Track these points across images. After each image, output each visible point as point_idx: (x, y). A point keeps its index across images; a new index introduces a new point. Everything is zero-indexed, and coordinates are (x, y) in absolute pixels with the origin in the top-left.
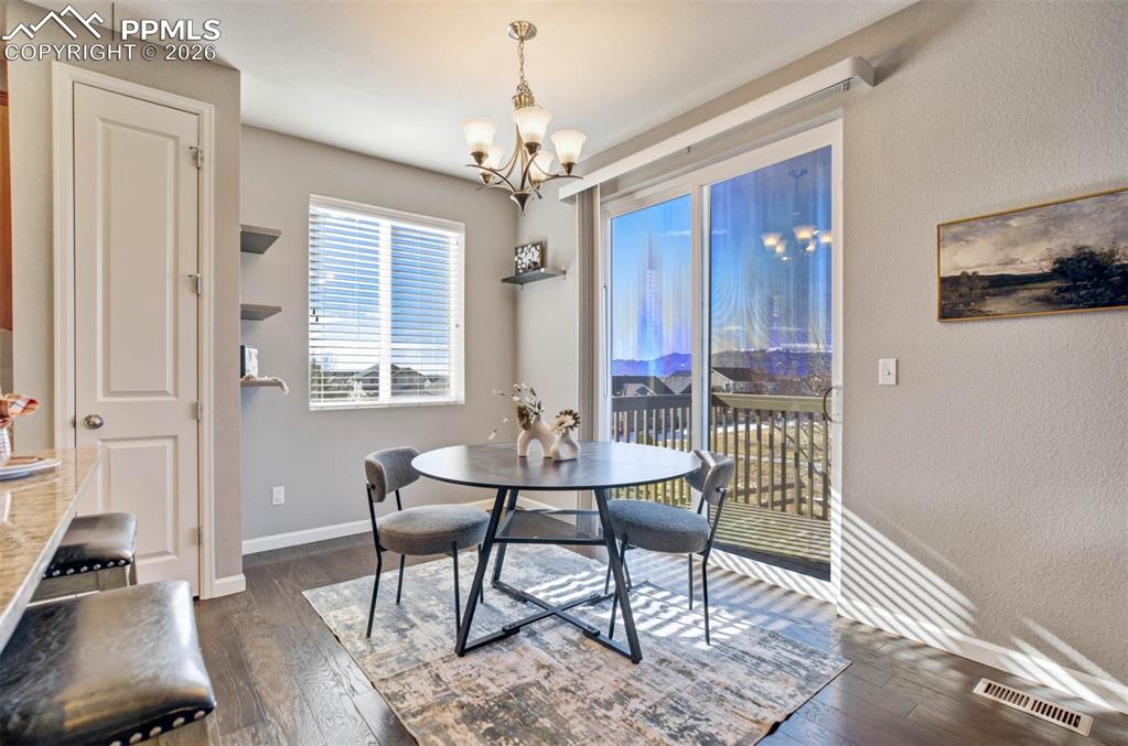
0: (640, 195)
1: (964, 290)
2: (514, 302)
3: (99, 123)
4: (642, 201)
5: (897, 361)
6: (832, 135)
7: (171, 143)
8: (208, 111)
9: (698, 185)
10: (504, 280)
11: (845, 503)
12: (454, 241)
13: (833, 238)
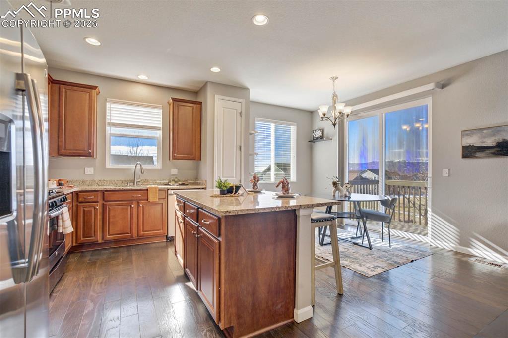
0: (360, 115)
1: (470, 150)
2: (311, 149)
3: (222, 108)
4: (361, 117)
5: (449, 170)
6: (428, 101)
7: (235, 111)
8: (243, 101)
9: (381, 113)
10: (309, 141)
11: (433, 211)
12: (293, 129)
13: (429, 126)
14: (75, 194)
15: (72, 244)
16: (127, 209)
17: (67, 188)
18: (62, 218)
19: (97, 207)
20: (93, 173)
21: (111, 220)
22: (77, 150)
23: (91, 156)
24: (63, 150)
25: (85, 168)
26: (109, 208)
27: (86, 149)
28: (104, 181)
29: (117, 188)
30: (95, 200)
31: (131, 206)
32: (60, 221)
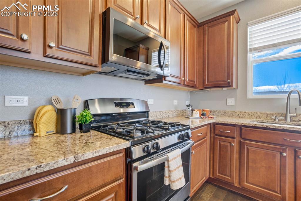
14: (212, 126)
15: (210, 175)
16: (274, 156)
17: (207, 118)
18: (168, 167)
19: (233, 144)
20: (234, 105)
21: (250, 164)
22: (217, 81)
23: (230, 86)
24: (207, 83)
25: (227, 99)
26: (247, 148)
27: (225, 79)
28: (245, 112)
29: (260, 124)
30: (231, 135)
31: (281, 153)
32: (166, 170)
